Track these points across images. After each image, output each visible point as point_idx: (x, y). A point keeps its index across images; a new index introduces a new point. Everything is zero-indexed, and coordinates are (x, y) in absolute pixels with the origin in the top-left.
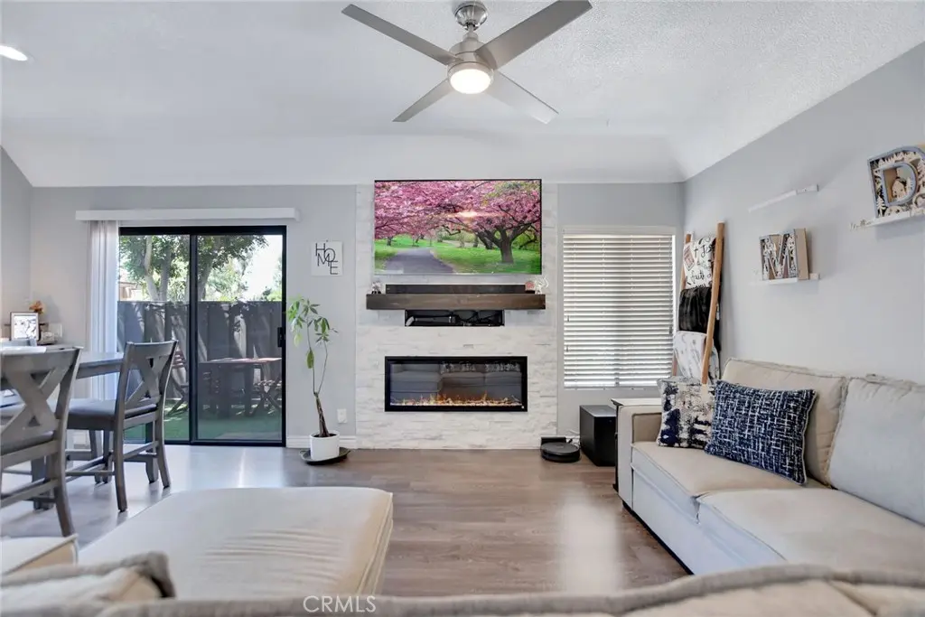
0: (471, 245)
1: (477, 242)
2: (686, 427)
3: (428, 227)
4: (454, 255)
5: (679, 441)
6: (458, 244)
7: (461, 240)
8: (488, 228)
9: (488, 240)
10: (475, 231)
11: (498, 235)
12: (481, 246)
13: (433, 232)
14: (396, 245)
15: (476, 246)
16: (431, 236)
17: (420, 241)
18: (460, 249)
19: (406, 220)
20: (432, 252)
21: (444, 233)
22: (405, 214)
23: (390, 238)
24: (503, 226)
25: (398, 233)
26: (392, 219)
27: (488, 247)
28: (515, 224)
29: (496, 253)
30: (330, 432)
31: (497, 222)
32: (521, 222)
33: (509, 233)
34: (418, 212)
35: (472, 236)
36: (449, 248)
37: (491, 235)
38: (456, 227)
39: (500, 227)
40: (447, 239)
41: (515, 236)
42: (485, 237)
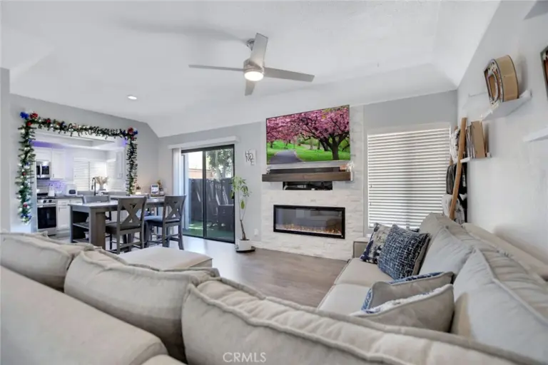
0: (315, 148)
1: (319, 145)
2: (373, 251)
3: (293, 135)
4: (306, 154)
5: (369, 259)
6: (309, 147)
7: (311, 144)
8: (326, 135)
9: (325, 145)
10: (318, 137)
11: (331, 141)
12: (322, 148)
13: (296, 138)
14: (277, 147)
15: (319, 149)
16: (294, 141)
17: (289, 144)
18: (310, 151)
20: (295, 153)
21: (302, 139)
23: (272, 143)
24: (334, 134)
27: (326, 149)
28: (340, 133)
29: (329, 153)
30: (247, 238)
31: (330, 131)
32: (343, 131)
33: (337, 139)
35: (317, 141)
36: (304, 150)
37: (326, 140)
38: (308, 134)
39: (332, 135)
40: (303, 143)
41: (340, 142)
42: (324, 142)
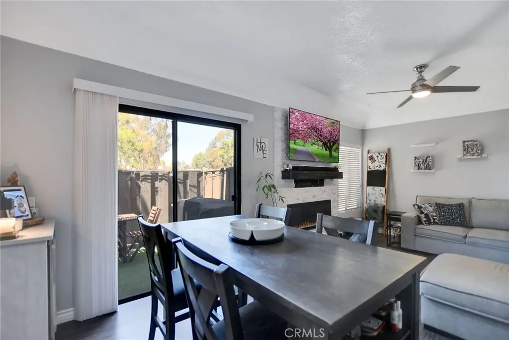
0: (321, 148)
1: (323, 146)
2: (431, 218)
3: (308, 137)
4: (316, 152)
6: (317, 147)
7: (318, 145)
8: (326, 140)
9: (326, 147)
10: (322, 141)
11: (328, 144)
12: (324, 148)
13: (310, 140)
14: (299, 145)
16: (309, 142)
17: (306, 144)
18: (318, 150)
19: (301, 132)
20: (309, 150)
21: (313, 141)
22: (301, 129)
23: (295, 141)
24: (330, 140)
25: (298, 138)
26: (296, 131)
27: (326, 150)
28: (333, 140)
29: (328, 152)
31: (328, 138)
32: (335, 140)
33: (331, 144)
34: (305, 129)
35: (321, 144)
36: (314, 149)
37: (326, 144)
38: (317, 138)
39: (329, 141)
40: (314, 144)
41: (333, 145)
42: (325, 144)
